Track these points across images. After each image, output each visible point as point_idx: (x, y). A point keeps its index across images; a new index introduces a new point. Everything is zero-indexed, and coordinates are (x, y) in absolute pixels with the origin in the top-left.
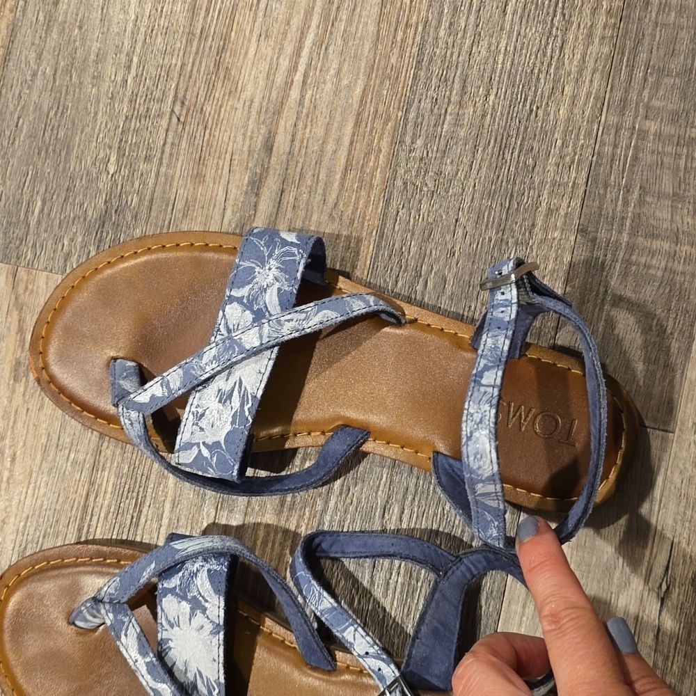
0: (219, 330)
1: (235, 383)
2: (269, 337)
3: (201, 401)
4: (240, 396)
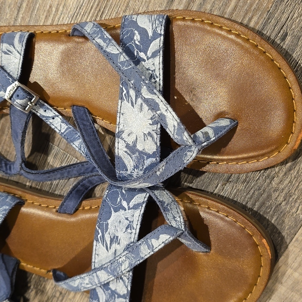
0: (128, 279)
1: (110, 248)
2: (93, 276)
3: (129, 236)
4: (106, 241)
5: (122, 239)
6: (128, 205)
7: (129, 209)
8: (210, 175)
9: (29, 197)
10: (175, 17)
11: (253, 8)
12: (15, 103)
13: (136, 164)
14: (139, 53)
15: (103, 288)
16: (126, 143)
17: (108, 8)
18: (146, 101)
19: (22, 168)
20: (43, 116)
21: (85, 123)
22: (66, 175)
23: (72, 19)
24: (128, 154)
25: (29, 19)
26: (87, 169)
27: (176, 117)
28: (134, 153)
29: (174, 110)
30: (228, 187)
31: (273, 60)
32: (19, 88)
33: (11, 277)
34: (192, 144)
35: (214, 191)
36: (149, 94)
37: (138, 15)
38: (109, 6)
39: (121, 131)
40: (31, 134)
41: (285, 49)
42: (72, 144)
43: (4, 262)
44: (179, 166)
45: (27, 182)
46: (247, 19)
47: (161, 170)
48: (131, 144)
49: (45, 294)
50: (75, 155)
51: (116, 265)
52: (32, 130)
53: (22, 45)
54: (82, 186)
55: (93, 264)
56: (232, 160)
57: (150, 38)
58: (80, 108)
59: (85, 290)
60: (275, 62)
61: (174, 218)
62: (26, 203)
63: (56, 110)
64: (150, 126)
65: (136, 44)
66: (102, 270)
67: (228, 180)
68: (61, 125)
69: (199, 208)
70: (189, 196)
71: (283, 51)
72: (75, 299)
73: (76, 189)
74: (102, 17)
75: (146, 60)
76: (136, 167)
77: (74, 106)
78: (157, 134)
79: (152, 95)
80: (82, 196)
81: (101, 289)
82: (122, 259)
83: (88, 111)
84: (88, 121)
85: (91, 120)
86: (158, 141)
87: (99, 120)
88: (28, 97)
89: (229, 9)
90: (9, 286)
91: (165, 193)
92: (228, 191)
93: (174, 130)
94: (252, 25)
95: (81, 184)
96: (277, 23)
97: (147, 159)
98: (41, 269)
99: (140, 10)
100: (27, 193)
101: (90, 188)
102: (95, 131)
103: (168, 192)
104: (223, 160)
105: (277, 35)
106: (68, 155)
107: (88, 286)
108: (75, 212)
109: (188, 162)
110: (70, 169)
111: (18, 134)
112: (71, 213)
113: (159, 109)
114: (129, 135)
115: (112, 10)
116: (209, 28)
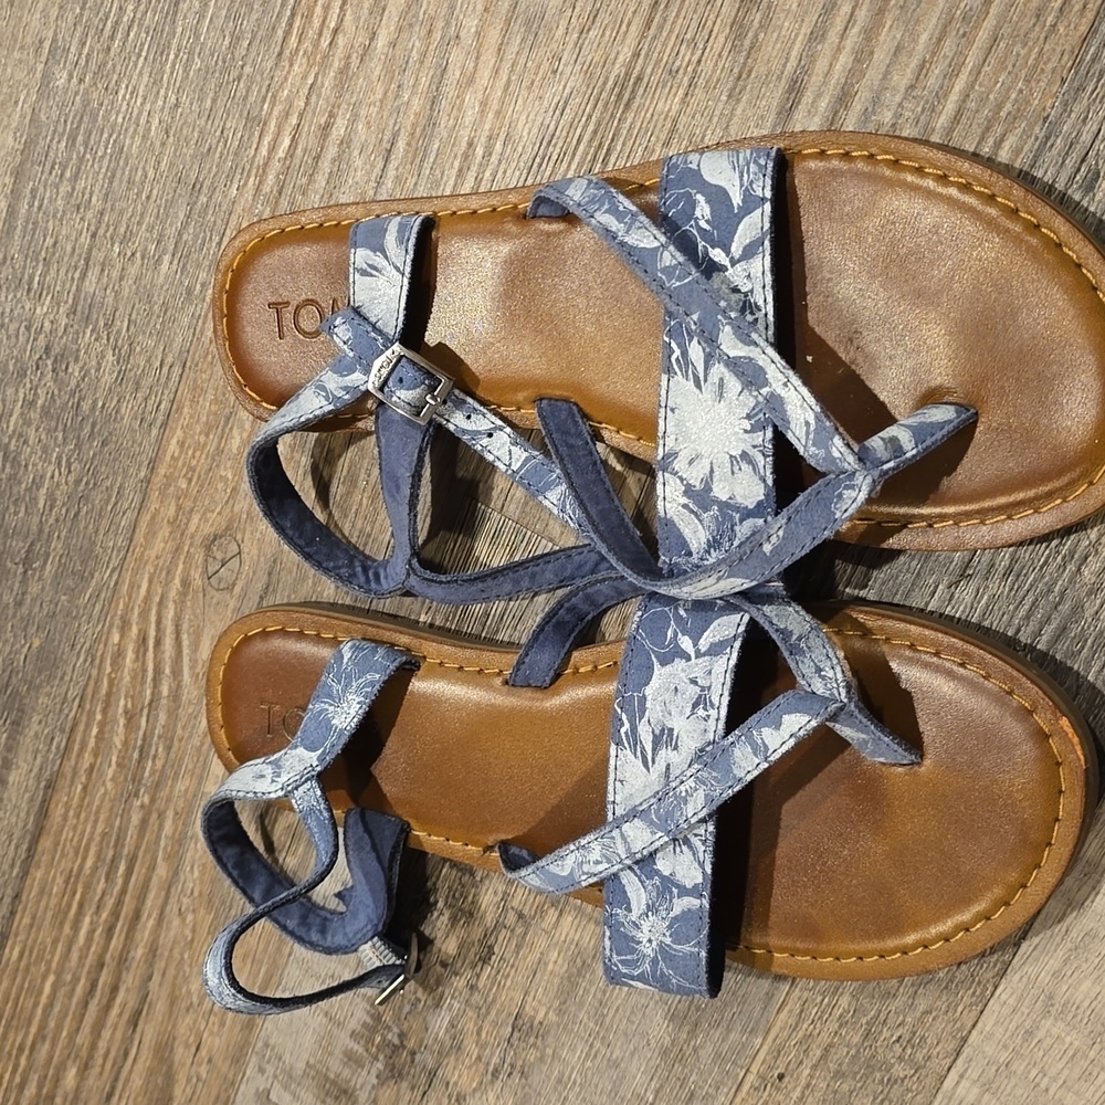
0: (704, 842)
1: (653, 762)
2: (613, 838)
3: (702, 727)
4: (641, 742)
5: (683, 737)
6: (695, 645)
7: (699, 655)
8: (915, 563)
9: (431, 649)
10: (800, 151)
11: (1003, 114)
12: (394, 399)
13: (713, 537)
14: (710, 249)
15: (638, 872)
16: (685, 482)
17: (622, 139)
18: (733, 364)
19: (411, 571)
20: (464, 431)
21: (572, 441)
22: (525, 583)
23: (529, 173)
24: (692, 512)
25: (414, 181)
26: (580, 566)
27: (812, 400)
28: (706, 510)
29: (805, 383)
30: (965, 593)
31: (1059, 246)
32: (404, 360)
33: (388, 871)
34: (856, 467)
35: (927, 604)
36: (740, 345)
37: (702, 154)
38: (625, 132)
39: (672, 455)
40: (429, 484)
41: (1094, 214)
42: (540, 498)
43: (367, 830)
44: (823, 527)
45: (419, 615)
46: (991, 141)
47: (774, 539)
48: (698, 484)
49: (477, 923)
50: (546, 533)
51: (672, 802)
52: (431, 474)
53: (407, 251)
54: (569, 610)
55: (610, 807)
56: (968, 515)
57: (736, 211)
58: (559, 403)
59: (591, 881)
60: (1065, 250)
61: (819, 670)
62: (423, 666)
63: (496, 414)
64: (747, 435)
65: (700, 229)
66: (636, 819)
67: (964, 572)
68: (510, 451)
69: (885, 648)
70: (856, 619)
71: (1090, 220)
72: (559, 929)
73: (554, 620)
74: (607, 164)
75: (729, 267)
76: (714, 544)
77: (541, 399)
78: (764, 454)
79: (747, 348)
80: (572, 638)
81: (632, 875)
82: (688, 787)
83: (580, 410)
84: (579, 435)
85: (586, 434)
86: (768, 473)
87: (608, 433)
88: (427, 382)
89: (942, 121)
90: (383, 895)
91: (791, 609)
92: (965, 602)
93: (808, 433)
94: (1004, 156)
95: (566, 605)
96: (1070, 147)
97: (741, 521)
98: (467, 845)
99: (707, 138)
100: (426, 639)
101: (589, 617)
102: (599, 462)
103: (799, 608)
104: (943, 517)
105: (1072, 179)
106: (529, 533)
107: (600, 868)
108: (553, 681)
109: (846, 515)
110: (536, 569)
111: (400, 481)
112: (544, 685)
113: (766, 383)
114: (691, 463)
115: (634, 142)
116: (888, 173)
